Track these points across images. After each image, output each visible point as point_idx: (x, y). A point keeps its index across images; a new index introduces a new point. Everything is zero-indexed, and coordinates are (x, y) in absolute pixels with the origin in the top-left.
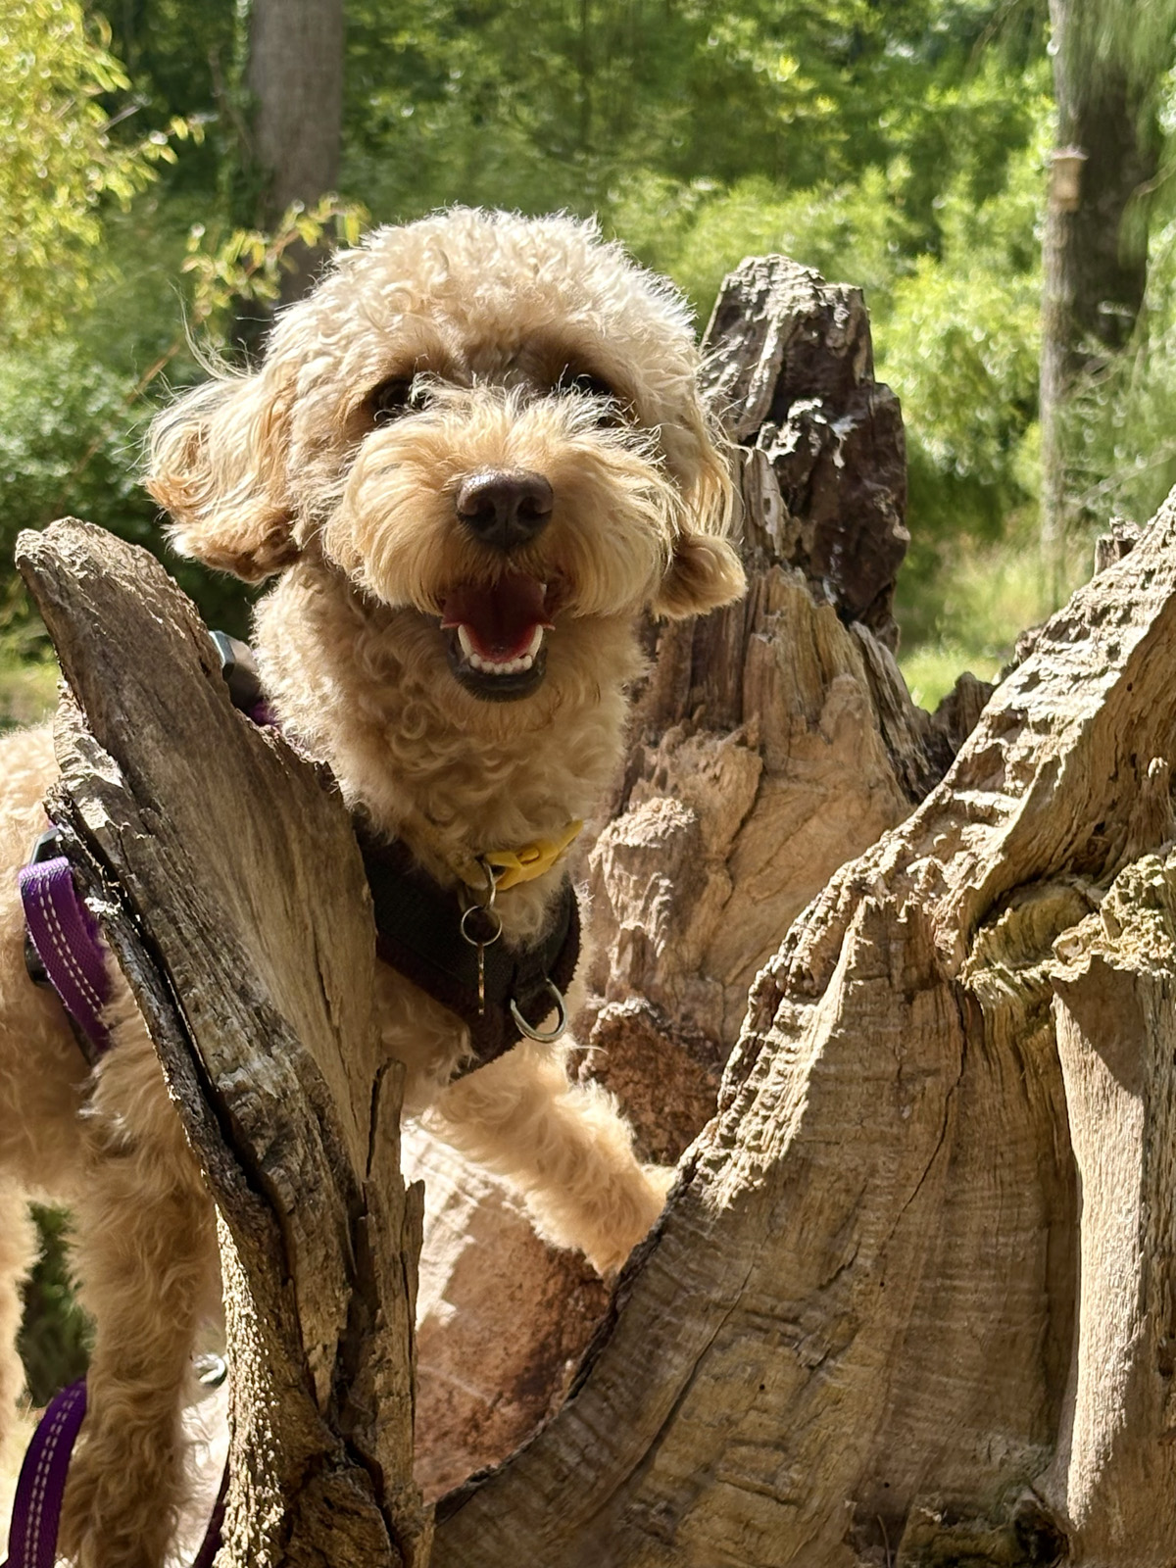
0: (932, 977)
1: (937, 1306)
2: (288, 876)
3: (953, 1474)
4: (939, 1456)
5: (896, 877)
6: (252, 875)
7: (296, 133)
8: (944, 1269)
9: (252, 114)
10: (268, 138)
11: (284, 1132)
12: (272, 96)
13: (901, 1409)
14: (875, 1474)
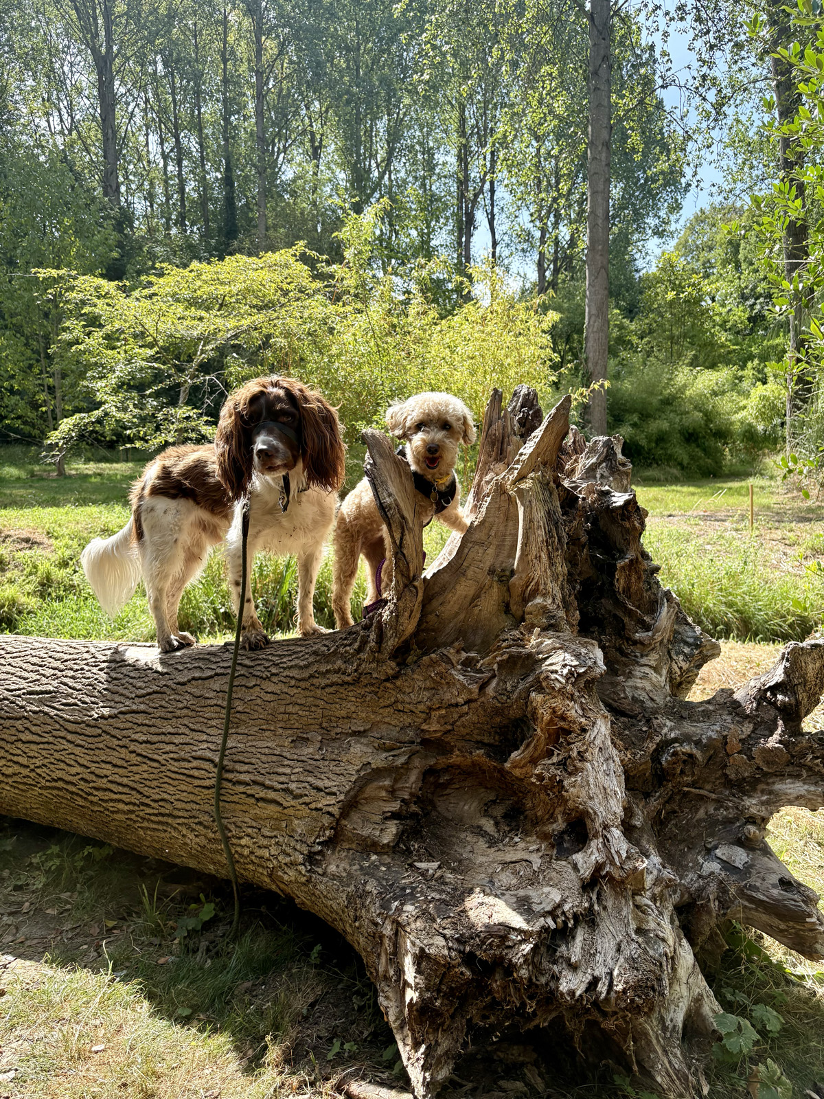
0: (504, 492)
1: (503, 541)
2: (401, 477)
3: (504, 565)
4: (502, 562)
5: (503, 479)
6: (392, 476)
7: (597, 363)
8: (505, 536)
9: (586, 360)
10: (590, 365)
11: (390, 508)
12: (591, 355)
13: (498, 556)
14: (493, 565)
